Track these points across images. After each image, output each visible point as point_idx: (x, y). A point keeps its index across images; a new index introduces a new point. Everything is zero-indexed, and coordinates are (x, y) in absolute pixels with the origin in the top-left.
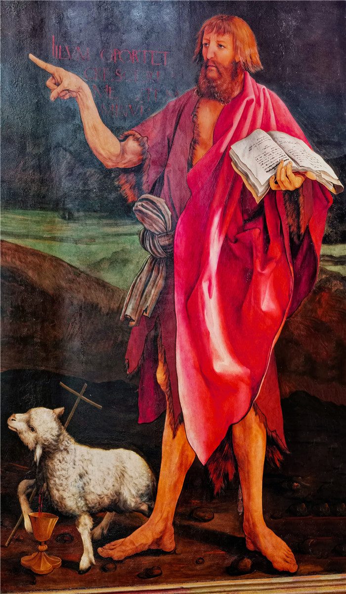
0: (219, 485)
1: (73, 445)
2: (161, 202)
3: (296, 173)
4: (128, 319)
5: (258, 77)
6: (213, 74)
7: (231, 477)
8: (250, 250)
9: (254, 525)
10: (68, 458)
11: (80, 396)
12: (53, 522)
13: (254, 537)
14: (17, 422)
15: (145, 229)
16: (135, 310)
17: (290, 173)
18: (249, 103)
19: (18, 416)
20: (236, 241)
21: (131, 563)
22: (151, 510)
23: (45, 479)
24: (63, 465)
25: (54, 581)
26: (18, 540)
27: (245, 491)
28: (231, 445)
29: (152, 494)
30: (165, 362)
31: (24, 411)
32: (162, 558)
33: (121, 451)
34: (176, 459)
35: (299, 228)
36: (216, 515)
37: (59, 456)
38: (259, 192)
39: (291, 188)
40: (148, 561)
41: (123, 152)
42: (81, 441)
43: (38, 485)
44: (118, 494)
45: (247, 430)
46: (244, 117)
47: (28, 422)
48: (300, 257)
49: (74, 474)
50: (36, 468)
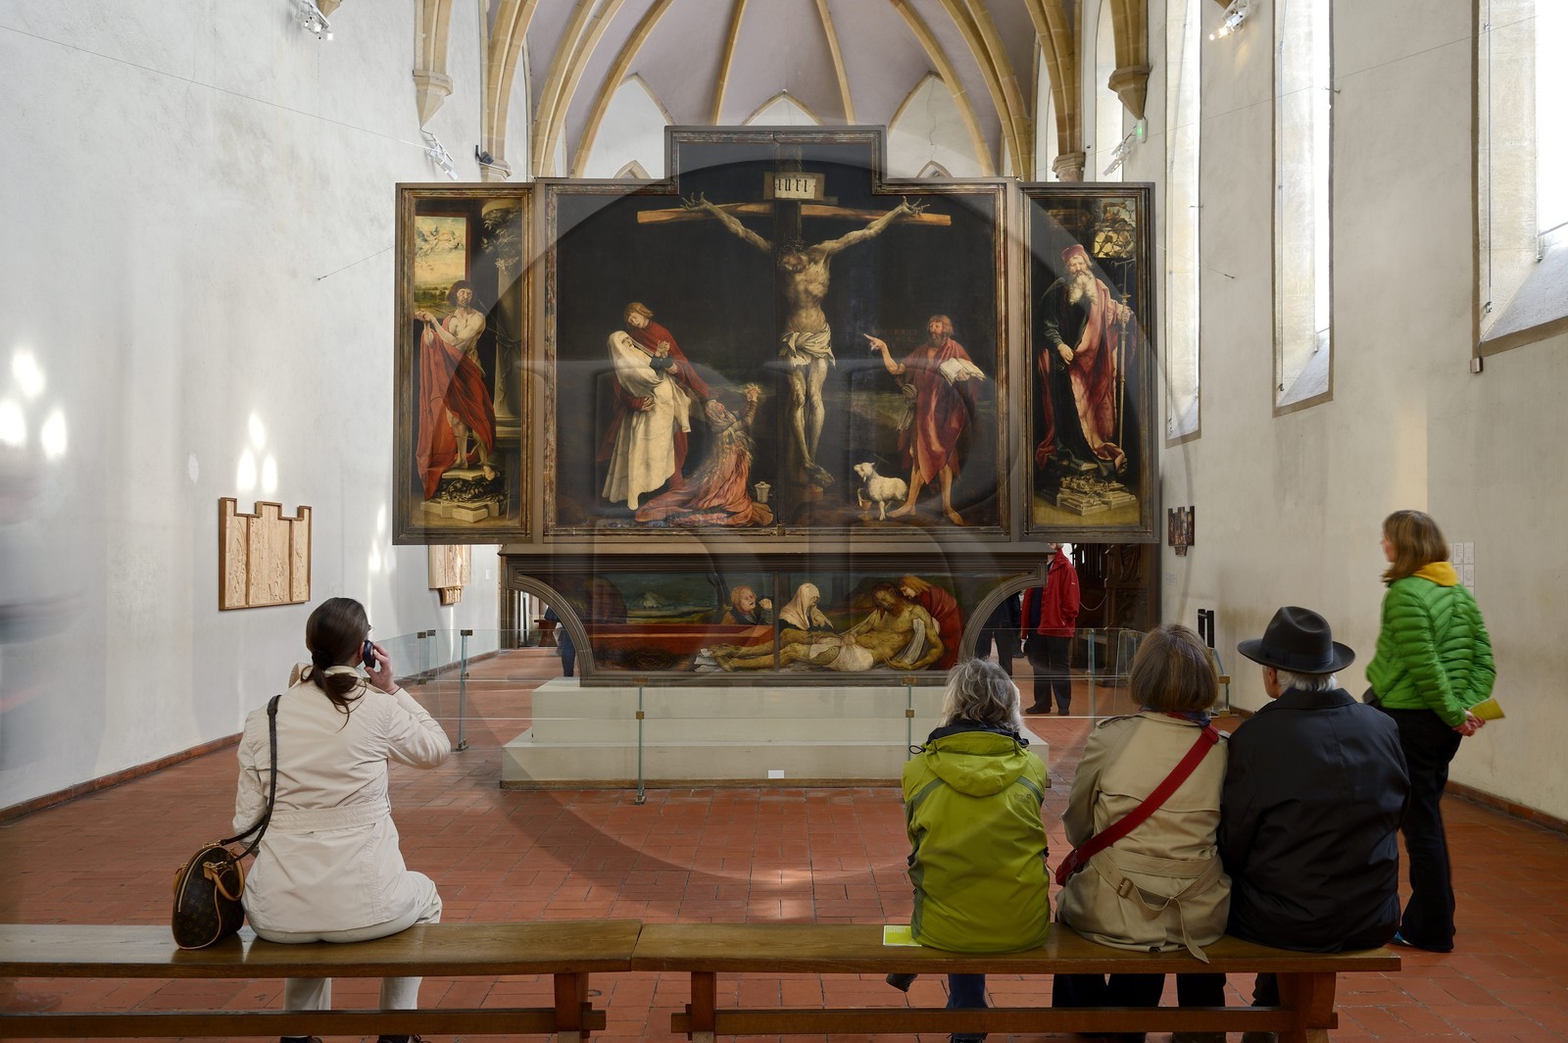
1: (877, 476)
2: (912, 387)
3: (967, 374)
10: (875, 480)
11: (881, 458)
12: (870, 503)
14: (857, 468)
15: (907, 397)
17: (964, 374)
19: (859, 465)
20: (942, 401)
22: (906, 500)
23: (868, 488)
24: (874, 483)
25: (870, 524)
27: (943, 495)
28: (939, 478)
29: (907, 495)
30: (913, 447)
33: (895, 479)
34: (917, 482)
37: (872, 480)
39: (965, 380)
41: (898, 368)
43: (864, 490)
44: (895, 494)
45: (945, 471)
46: (946, 353)
47: (862, 468)
49: (878, 487)
50: (863, 484)
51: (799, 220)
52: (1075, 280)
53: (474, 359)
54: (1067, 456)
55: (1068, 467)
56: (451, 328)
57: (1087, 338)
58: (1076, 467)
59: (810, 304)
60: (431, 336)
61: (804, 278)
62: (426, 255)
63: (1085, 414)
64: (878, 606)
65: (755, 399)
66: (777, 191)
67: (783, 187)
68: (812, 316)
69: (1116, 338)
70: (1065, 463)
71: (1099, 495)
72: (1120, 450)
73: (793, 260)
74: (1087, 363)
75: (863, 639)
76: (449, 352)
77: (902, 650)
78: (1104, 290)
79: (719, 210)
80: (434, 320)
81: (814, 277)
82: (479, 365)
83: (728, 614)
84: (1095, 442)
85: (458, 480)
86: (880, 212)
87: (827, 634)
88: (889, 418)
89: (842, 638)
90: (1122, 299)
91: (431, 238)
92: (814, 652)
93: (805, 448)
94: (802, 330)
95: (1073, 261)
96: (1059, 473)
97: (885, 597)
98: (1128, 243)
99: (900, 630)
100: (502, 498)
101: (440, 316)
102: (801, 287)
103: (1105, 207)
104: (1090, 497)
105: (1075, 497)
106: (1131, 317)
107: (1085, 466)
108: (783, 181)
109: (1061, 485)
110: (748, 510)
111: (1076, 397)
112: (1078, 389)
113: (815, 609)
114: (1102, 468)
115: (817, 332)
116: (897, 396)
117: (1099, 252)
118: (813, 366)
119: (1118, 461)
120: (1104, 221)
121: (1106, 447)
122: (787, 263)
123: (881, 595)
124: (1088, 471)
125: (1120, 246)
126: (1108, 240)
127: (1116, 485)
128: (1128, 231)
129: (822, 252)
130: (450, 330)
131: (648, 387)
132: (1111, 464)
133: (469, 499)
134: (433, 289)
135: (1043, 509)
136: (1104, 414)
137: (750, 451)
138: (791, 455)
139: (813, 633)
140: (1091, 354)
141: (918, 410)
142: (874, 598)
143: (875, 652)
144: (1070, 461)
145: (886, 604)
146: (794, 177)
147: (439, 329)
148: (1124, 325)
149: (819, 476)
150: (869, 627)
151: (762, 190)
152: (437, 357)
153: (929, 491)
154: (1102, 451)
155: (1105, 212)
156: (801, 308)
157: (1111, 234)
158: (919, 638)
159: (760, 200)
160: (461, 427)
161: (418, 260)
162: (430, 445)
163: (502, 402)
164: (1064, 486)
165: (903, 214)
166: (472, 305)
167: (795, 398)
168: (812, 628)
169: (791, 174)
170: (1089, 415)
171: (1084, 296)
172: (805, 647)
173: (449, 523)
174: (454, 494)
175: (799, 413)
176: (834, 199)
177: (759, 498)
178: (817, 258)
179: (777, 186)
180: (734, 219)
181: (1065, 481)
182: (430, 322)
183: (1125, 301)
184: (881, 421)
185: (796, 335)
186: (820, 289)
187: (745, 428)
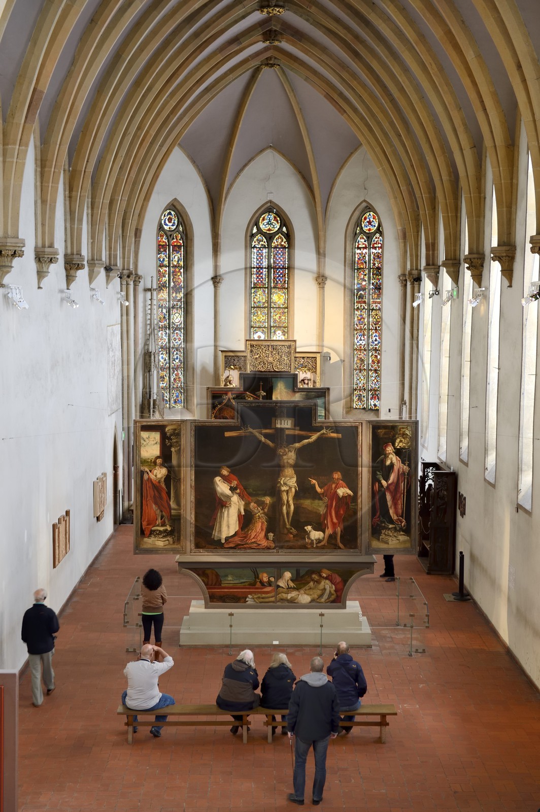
1: (313, 530)
3: (347, 493)
6: (335, 480)
7: (335, 536)
8: (339, 505)
9: (338, 542)
11: (314, 524)
12: (310, 541)
13: (338, 544)
14: (306, 528)
15: (324, 502)
16: (322, 513)
17: (345, 493)
18: (340, 484)
20: (337, 503)
22: (324, 540)
27: (337, 538)
28: (335, 532)
29: (324, 538)
30: (327, 520)
33: (320, 532)
34: (327, 533)
37: (311, 532)
38: (341, 496)
39: (346, 496)
41: (321, 491)
43: (308, 536)
44: (319, 538)
45: (338, 529)
46: (339, 486)
48: (347, 505)
49: (313, 534)
50: (308, 534)
51: (285, 436)
52: (388, 457)
53: (163, 485)
54: (384, 522)
55: (384, 526)
56: (155, 474)
57: (393, 477)
58: (387, 526)
59: (289, 467)
60: (147, 476)
61: (287, 457)
62: (145, 446)
63: (391, 507)
64: (313, 580)
65: (268, 502)
66: (277, 425)
67: (279, 423)
68: (290, 471)
69: (403, 478)
70: (383, 525)
71: (396, 537)
72: (404, 520)
73: (282, 451)
74: (392, 488)
75: (307, 592)
76: (154, 483)
77: (321, 596)
78: (399, 461)
79: (255, 432)
80: (148, 471)
81: (290, 457)
82: (165, 488)
83: (258, 583)
84: (394, 517)
86: (315, 433)
87: (294, 590)
88: (318, 510)
89: (299, 592)
90: (405, 464)
91: (147, 440)
92: (289, 596)
93: (286, 520)
94: (285, 477)
95: (387, 449)
96: (381, 529)
97: (315, 576)
98: (408, 443)
99: (320, 589)
100: (174, 537)
102: (286, 461)
103: (400, 429)
104: (392, 538)
105: (387, 538)
106: (409, 470)
107: (391, 526)
108: (279, 421)
110: (265, 543)
111: (388, 500)
112: (389, 497)
113: (289, 581)
115: (292, 477)
116: (321, 501)
117: (397, 446)
118: (290, 491)
119: (403, 524)
120: (399, 434)
121: (398, 519)
122: (280, 452)
123: (314, 576)
125: (405, 444)
126: (401, 441)
128: (408, 438)
129: (293, 448)
131: (229, 497)
132: (400, 525)
133: (162, 538)
134: (148, 459)
135: (374, 542)
136: (398, 507)
137: (266, 521)
138: (281, 522)
139: (289, 590)
140: (393, 484)
141: (329, 507)
142: (311, 578)
143: (311, 597)
144: (385, 524)
145: (315, 579)
147: (150, 474)
148: (406, 473)
149: (291, 531)
150: (309, 588)
151: (271, 424)
152: (149, 485)
153: (332, 537)
154: (397, 521)
155: (400, 431)
156: (285, 468)
157: (402, 439)
158: (328, 591)
159: (270, 428)
160: (158, 511)
161: (142, 448)
162: (147, 517)
165: (324, 434)
166: (162, 465)
167: (283, 502)
168: (289, 588)
169: (282, 418)
170: (393, 507)
171: (391, 462)
172: (286, 595)
173: (155, 546)
174: (156, 536)
175: (284, 508)
176: (298, 428)
178: (292, 450)
179: (277, 423)
180: (261, 435)
183: (407, 464)
184: (315, 510)
185: (283, 479)
186: (293, 461)
187: (264, 513)
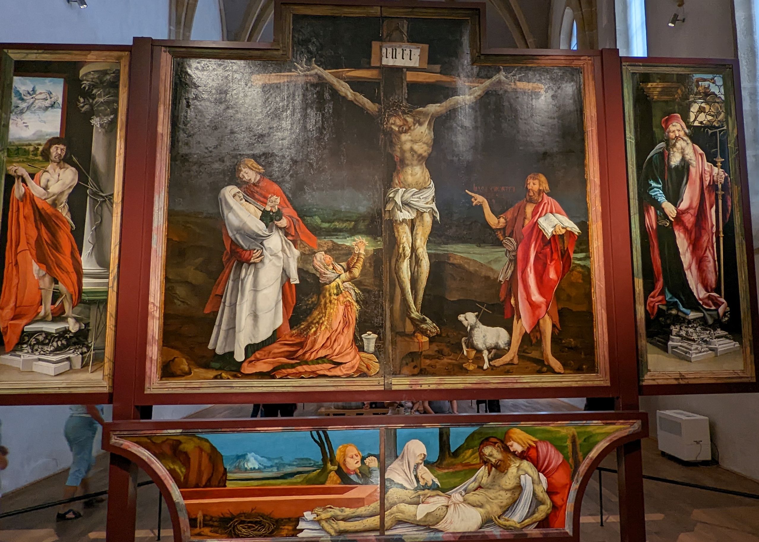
0: (534, 341)
1: (481, 326)
2: (512, 240)
3: (563, 228)
4: (501, 281)
5: (548, 194)
6: (532, 194)
7: (539, 338)
8: (546, 256)
9: (547, 355)
10: (479, 330)
11: (484, 308)
12: (474, 353)
13: (547, 360)
14: (461, 317)
15: (507, 250)
16: (503, 278)
17: (560, 228)
18: (545, 204)
19: (462, 315)
20: (540, 253)
21: (502, 368)
22: (509, 349)
23: (471, 337)
24: (477, 333)
25: (474, 373)
26: (462, 358)
27: (544, 343)
28: (539, 327)
29: (509, 344)
30: (514, 297)
31: (463, 313)
32: (513, 366)
33: (498, 328)
34: (518, 331)
35: (564, 248)
36: (533, 352)
37: (476, 329)
38: (549, 236)
39: (561, 234)
40: (508, 367)
41: (499, 222)
42: (484, 324)
43: (469, 339)
44: (497, 343)
45: (545, 321)
46: (543, 209)
47: (465, 318)
48: (565, 258)
49: (482, 336)
50: (468, 334)
51: (405, 84)
52: (674, 145)
53: (64, 212)
54: (676, 306)
55: (677, 316)
56: (43, 182)
57: (688, 197)
58: (684, 316)
59: (415, 162)
60: (23, 190)
61: (410, 138)
62: (22, 112)
63: (690, 268)
65: (362, 252)
66: (384, 58)
67: (390, 56)
68: (417, 173)
69: (713, 198)
70: (674, 312)
71: (706, 342)
72: (723, 300)
73: (399, 122)
74: (689, 219)
76: (40, 205)
77: (509, 508)
78: (701, 154)
79: (328, 75)
80: (26, 175)
81: (419, 137)
82: (68, 218)
83: (333, 474)
84: (700, 293)
85: (41, 332)
87: (434, 493)
89: (449, 497)
90: (716, 162)
91: (28, 97)
92: (421, 512)
93: (410, 298)
94: (407, 186)
95: (671, 128)
96: (669, 321)
97: (492, 452)
98: (719, 113)
99: (510, 486)
100: (85, 350)
101: (32, 170)
102: (407, 146)
104: (698, 344)
105: (685, 345)
106: (726, 178)
107: (692, 315)
108: (390, 50)
109: (671, 332)
110: (355, 361)
111: (681, 250)
112: (682, 243)
113: (422, 466)
114: (708, 317)
115: (422, 188)
117: (694, 121)
118: (418, 220)
119: (721, 310)
120: (698, 93)
121: (709, 298)
122: (394, 124)
123: (488, 450)
124: (695, 320)
125: (713, 116)
126: (701, 110)
127: (720, 332)
128: (718, 103)
129: (426, 114)
130: (42, 184)
131: (258, 239)
132: (715, 313)
133: (51, 352)
134: (27, 145)
135: (655, 356)
136: (707, 266)
137: (357, 301)
139: (421, 492)
140: (692, 211)
142: (482, 455)
143: (483, 511)
144: (679, 310)
145: (493, 461)
146: (400, 47)
147: (31, 183)
148: (720, 186)
149: (424, 326)
150: (476, 485)
151: (369, 57)
152: (26, 210)
153: (530, 341)
154: (706, 301)
155: (698, 86)
156: (408, 165)
157: (703, 105)
158: (527, 495)
159: (368, 67)
160: (47, 279)
161: (13, 116)
162: (14, 297)
163: (90, 254)
164: (674, 333)
165: (499, 83)
166: (65, 161)
167: (401, 250)
168: (419, 488)
169: (398, 44)
170: (694, 267)
171: (683, 159)
172: (412, 508)
174: (36, 347)
175: (405, 266)
176: (437, 67)
177: (365, 348)
178: (421, 120)
179: (384, 55)
180: (344, 83)
181: (675, 329)
182: (22, 177)
183: (719, 164)
184: (484, 273)
185: (401, 191)
186: (425, 147)
187: (352, 279)
